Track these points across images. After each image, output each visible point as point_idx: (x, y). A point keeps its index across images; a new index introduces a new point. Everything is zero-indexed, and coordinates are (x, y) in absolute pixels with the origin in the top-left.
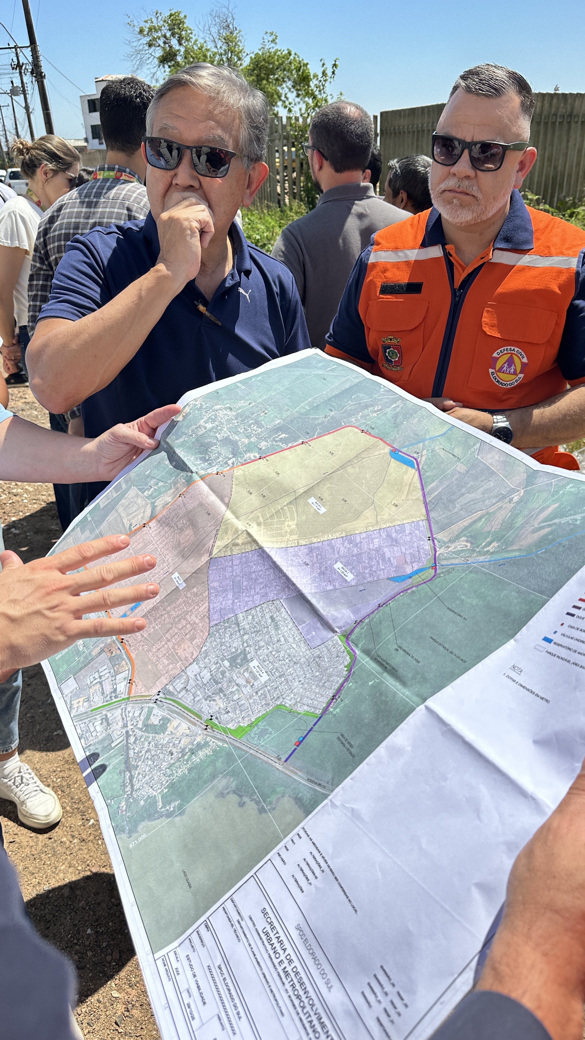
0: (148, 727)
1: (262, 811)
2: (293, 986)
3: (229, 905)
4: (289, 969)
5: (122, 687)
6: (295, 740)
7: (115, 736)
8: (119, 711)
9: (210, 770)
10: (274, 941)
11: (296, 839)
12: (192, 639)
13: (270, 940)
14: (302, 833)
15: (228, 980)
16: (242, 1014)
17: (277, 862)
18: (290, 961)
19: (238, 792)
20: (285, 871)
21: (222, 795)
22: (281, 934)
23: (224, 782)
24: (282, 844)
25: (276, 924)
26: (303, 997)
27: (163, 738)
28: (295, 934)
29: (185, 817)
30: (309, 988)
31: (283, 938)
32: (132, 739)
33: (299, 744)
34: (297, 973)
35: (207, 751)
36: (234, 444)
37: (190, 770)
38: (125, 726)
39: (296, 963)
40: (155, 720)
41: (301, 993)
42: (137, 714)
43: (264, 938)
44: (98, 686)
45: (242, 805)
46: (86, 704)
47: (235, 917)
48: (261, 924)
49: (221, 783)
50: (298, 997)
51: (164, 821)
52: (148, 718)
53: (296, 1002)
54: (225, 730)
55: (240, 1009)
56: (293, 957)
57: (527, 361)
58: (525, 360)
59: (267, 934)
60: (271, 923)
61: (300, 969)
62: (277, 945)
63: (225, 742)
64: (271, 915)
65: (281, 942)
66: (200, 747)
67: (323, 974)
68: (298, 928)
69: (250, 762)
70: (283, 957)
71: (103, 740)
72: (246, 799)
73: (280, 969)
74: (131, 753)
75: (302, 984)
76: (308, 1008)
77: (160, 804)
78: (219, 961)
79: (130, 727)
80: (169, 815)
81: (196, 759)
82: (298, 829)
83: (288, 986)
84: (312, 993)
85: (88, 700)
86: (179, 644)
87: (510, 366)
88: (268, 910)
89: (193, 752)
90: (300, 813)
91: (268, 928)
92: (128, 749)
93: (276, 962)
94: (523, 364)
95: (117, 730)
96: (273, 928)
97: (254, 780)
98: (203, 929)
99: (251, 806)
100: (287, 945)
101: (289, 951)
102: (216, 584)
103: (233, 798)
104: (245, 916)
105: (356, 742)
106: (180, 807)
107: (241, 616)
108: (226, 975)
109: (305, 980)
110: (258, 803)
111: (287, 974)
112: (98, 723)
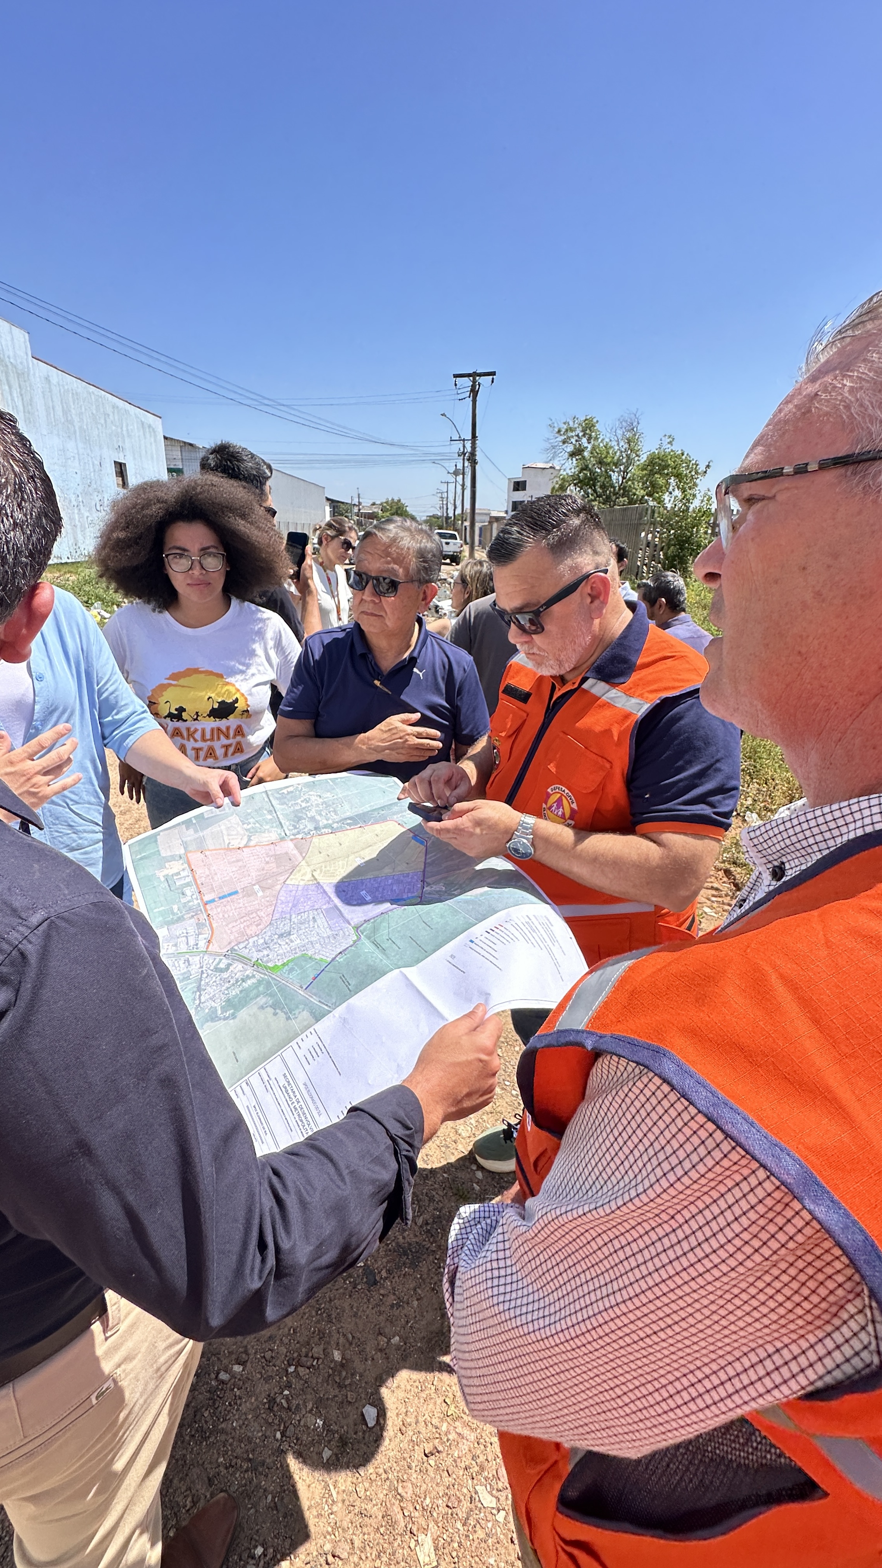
0: (217, 969)
1: (288, 1018)
2: (299, 1115)
3: (262, 1071)
4: (297, 1106)
5: (202, 944)
6: (312, 976)
7: (193, 972)
8: (198, 958)
9: (255, 992)
10: (290, 1091)
11: (309, 1035)
12: (257, 925)
13: (286, 1092)
14: (313, 1032)
15: (260, 1114)
16: (268, 1132)
17: (296, 1047)
18: (298, 1102)
19: (274, 1006)
20: (300, 1053)
21: (262, 1008)
22: (294, 1087)
23: (264, 1000)
24: (300, 1037)
25: (291, 1082)
26: (304, 1121)
27: (225, 975)
28: (302, 1087)
29: (236, 1020)
30: (308, 1116)
31: (295, 1089)
32: (205, 975)
33: (315, 978)
34: (302, 1108)
35: (254, 981)
36: (317, 822)
37: (241, 992)
38: (201, 967)
39: (302, 1103)
40: (222, 966)
41: (303, 1118)
42: (211, 961)
43: (283, 1090)
44: (184, 939)
45: (275, 1014)
46: (174, 948)
47: (266, 1078)
48: (282, 1082)
49: (262, 1000)
50: (301, 1121)
51: (222, 1022)
52: (218, 964)
53: (300, 1123)
54: (266, 968)
55: (267, 1129)
56: (300, 1100)
57: (576, 808)
58: (574, 806)
59: (285, 1088)
60: (288, 1082)
61: (304, 1106)
62: (291, 1094)
63: (265, 974)
64: (289, 1077)
65: (294, 1092)
66: (248, 977)
67: (317, 1108)
68: (305, 1084)
69: (282, 989)
70: (294, 1100)
71: (185, 973)
72: (278, 1011)
73: (292, 1107)
74: (203, 983)
75: (304, 1114)
76: (306, 1126)
77: (219, 1012)
78: (254, 1103)
79: (204, 969)
80: (225, 1019)
81: (245, 985)
82: (311, 1030)
83: (296, 1115)
84: (309, 1119)
85: (176, 945)
86: (248, 926)
87: (558, 808)
88: (287, 1074)
89: (243, 980)
90: (313, 1021)
91: (286, 1085)
92: (201, 980)
93: (290, 1103)
94: (572, 810)
95: (195, 969)
96: (289, 1084)
97: (285, 1000)
98: (244, 1085)
99: (281, 1015)
100: (297, 1093)
101: (298, 1096)
102: (283, 898)
103: (270, 1010)
104: (273, 1078)
105: (353, 982)
106: (233, 1014)
107: (293, 916)
108: (258, 1111)
109: (306, 1111)
110: (286, 1013)
111: (296, 1109)
112: (181, 962)
